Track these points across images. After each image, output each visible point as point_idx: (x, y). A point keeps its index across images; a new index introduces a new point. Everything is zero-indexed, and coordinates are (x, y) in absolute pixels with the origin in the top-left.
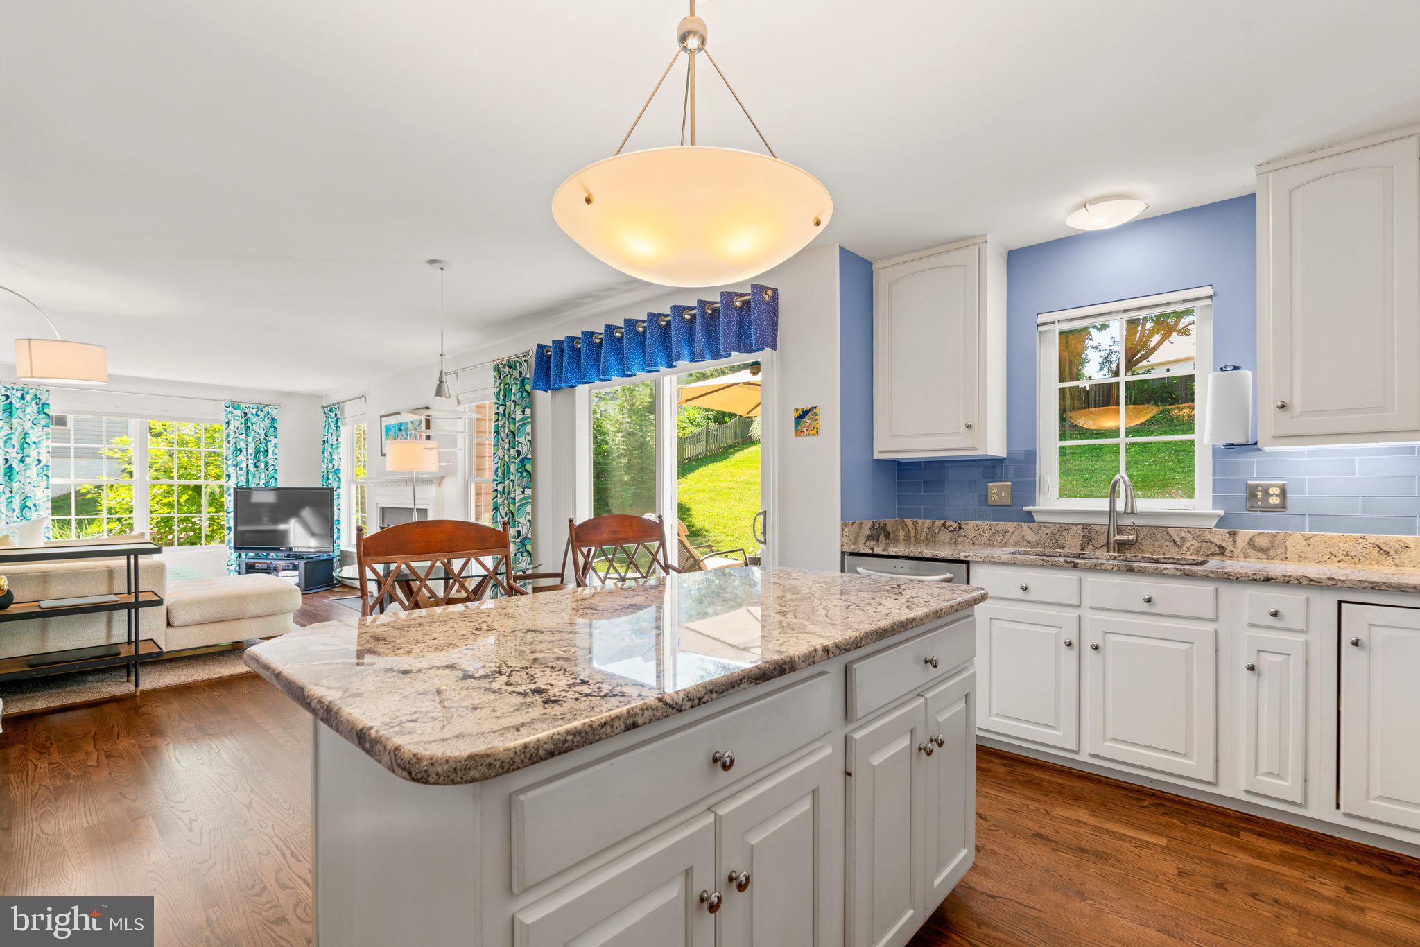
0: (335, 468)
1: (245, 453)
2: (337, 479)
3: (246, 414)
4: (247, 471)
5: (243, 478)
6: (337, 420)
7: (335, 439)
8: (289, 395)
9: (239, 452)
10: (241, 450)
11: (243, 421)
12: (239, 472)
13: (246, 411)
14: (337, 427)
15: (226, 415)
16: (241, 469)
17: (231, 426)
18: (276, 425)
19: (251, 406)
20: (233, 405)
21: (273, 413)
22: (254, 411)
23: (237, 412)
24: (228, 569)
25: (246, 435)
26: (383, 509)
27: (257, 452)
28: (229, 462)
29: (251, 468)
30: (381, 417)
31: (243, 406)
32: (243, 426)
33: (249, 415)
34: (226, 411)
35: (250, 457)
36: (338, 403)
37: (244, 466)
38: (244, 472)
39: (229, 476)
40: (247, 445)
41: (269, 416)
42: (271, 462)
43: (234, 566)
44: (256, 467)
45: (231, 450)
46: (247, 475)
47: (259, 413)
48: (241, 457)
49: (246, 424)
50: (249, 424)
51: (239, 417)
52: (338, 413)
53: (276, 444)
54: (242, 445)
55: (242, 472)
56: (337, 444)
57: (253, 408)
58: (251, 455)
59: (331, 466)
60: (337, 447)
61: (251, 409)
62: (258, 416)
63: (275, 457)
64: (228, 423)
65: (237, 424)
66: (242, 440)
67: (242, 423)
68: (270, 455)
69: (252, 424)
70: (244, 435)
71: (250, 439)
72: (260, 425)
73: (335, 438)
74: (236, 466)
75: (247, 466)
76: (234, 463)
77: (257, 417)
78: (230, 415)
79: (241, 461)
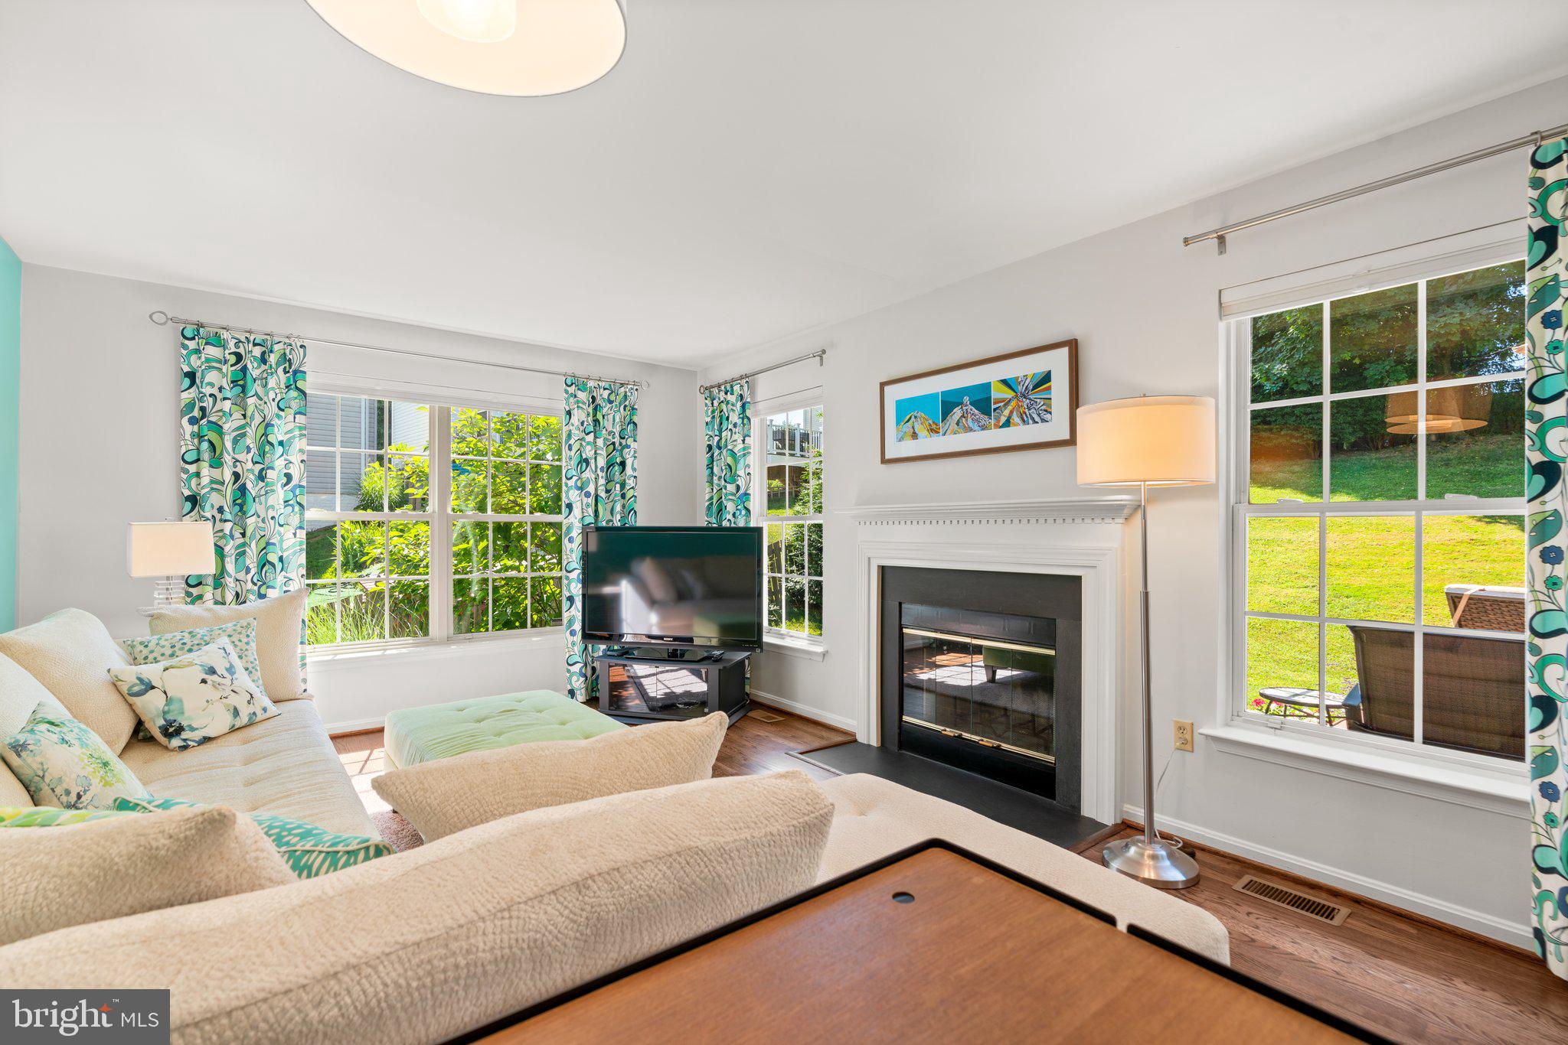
0: (742, 491)
1: (593, 466)
2: (744, 512)
3: (594, 399)
4: (597, 498)
5: (591, 511)
6: (743, 406)
7: (740, 441)
9: (584, 465)
10: (587, 461)
11: (590, 410)
12: (585, 500)
13: (596, 394)
14: (745, 417)
15: (567, 400)
16: (588, 495)
17: (575, 420)
18: (635, 419)
19: (603, 385)
20: (575, 382)
21: (632, 398)
22: (607, 394)
23: (583, 396)
24: (569, 671)
25: (595, 435)
26: (883, 570)
27: (610, 465)
28: (571, 483)
29: (603, 494)
30: (883, 385)
31: (591, 384)
32: (590, 419)
33: (598, 401)
34: (566, 392)
35: (600, 474)
36: (747, 376)
37: (591, 489)
38: (591, 500)
39: (570, 506)
40: (595, 453)
41: (627, 403)
42: (630, 482)
43: (579, 666)
44: (608, 491)
45: (574, 462)
46: (597, 505)
47: (612, 398)
48: (588, 474)
49: (595, 415)
50: (599, 416)
51: (585, 403)
52: (746, 393)
53: (635, 452)
54: (588, 453)
55: (590, 500)
56: (744, 449)
57: (605, 389)
58: (602, 469)
59: (731, 488)
60: (744, 455)
61: (602, 390)
62: (611, 402)
63: (635, 474)
64: (569, 413)
65: (583, 415)
66: (588, 443)
67: (588, 414)
68: (629, 471)
69: (603, 416)
70: (592, 435)
71: (600, 442)
72: (612, 421)
73: (738, 437)
74: (581, 489)
75: (596, 489)
76: (579, 484)
77: (609, 406)
78: (572, 400)
79: (588, 481)
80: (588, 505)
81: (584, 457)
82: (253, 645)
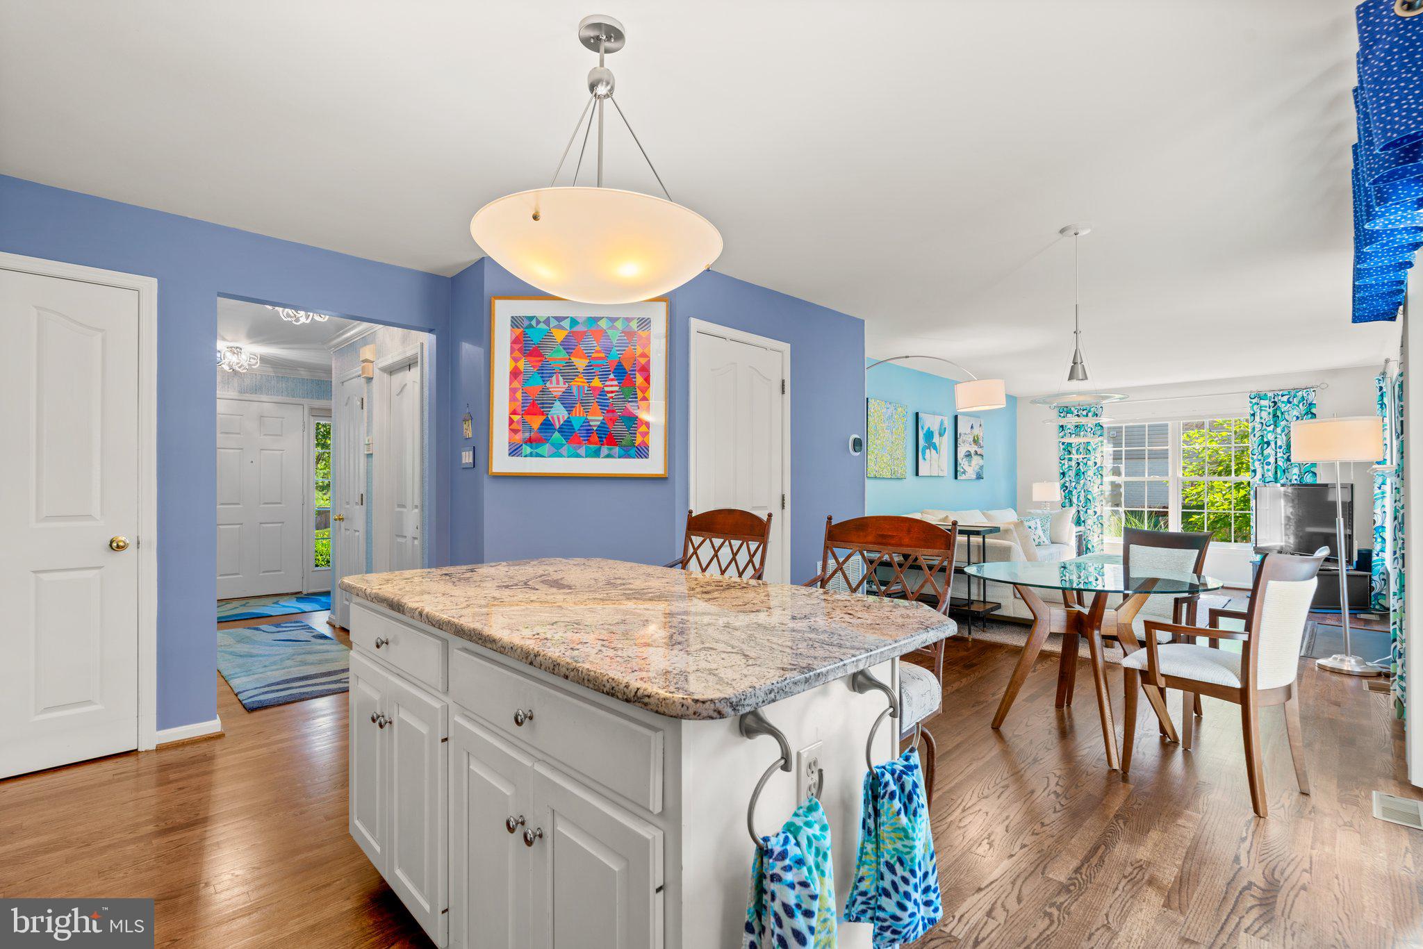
3: (1275, 403)
4: (1276, 468)
8: (1335, 372)
9: (1266, 445)
10: (1268, 443)
11: (1272, 409)
12: (1266, 467)
13: (1276, 400)
15: (1252, 407)
16: (1268, 464)
17: (1257, 418)
18: (1314, 411)
19: (1280, 393)
20: (1260, 396)
21: (1308, 397)
22: (1285, 399)
23: (1264, 403)
25: (1275, 426)
28: (1255, 457)
31: (1272, 394)
32: (1271, 416)
33: (1279, 404)
34: (1251, 402)
35: (1278, 450)
37: (1272, 460)
38: (1272, 467)
39: (1255, 471)
41: (1305, 401)
45: (1257, 444)
46: (1276, 472)
47: (1291, 400)
48: (1267, 451)
49: (1275, 414)
50: (1279, 413)
51: (1266, 407)
54: (1270, 437)
55: (1270, 467)
57: (1282, 396)
58: (1280, 447)
61: (1280, 397)
62: (1290, 403)
64: (1253, 415)
65: (1264, 414)
66: (1269, 432)
67: (1269, 413)
69: (1282, 413)
70: (1272, 426)
71: (1279, 430)
74: (1262, 460)
75: (1276, 459)
76: (1260, 458)
77: (1289, 405)
78: (1255, 407)
79: (1269, 456)
80: (1268, 470)
81: (1265, 440)
82: (1049, 523)
